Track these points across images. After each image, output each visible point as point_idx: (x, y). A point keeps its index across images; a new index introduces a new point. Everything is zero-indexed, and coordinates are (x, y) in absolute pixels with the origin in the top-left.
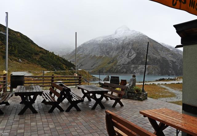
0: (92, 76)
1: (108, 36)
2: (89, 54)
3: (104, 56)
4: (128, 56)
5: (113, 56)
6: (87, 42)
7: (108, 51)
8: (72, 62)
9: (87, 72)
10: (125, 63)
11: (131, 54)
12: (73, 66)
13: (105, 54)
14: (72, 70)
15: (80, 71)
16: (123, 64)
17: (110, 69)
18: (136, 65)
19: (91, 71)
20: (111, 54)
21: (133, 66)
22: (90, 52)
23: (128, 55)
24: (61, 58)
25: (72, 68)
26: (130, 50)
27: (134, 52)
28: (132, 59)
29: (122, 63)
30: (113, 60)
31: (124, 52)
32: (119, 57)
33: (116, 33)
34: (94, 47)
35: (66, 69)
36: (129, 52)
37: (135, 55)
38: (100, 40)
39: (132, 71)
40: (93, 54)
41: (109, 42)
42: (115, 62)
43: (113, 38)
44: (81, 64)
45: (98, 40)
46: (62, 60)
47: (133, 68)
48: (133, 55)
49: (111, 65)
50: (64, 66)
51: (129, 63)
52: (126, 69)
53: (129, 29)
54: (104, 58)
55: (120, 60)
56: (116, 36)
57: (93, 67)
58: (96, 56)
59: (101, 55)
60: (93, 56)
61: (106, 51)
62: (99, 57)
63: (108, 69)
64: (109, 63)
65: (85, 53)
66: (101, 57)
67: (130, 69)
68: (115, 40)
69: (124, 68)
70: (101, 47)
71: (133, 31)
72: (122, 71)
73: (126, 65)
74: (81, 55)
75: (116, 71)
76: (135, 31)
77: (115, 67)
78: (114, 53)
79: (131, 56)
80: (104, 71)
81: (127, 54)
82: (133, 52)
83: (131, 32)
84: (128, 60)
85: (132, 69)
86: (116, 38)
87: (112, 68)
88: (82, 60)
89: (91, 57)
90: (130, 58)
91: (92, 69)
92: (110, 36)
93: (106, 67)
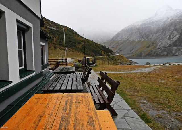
0: (129, 60)
1: (148, 19)
2: (128, 39)
3: (143, 40)
4: (170, 39)
5: (153, 40)
6: (126, 28)
7: (147, 35)
8: (110, 49)
9: (124, 56)
10: (166, 46)
11: (173, 36)
12: (111, 51)
13: (144, 38)
14: (110, 55)
15: (117, 56)
16: (164, 47)
17: (150, 52)
18: (178, 47)
19: (130, 55)
20: (150, 37)
21: (175, 48)
22: (129, 37)
23: (170, 36)
24: (100, 45)
25: (110, 54)
26: (172, 31)
27: (177, 33)
28: (174, 41)
29: (162, 46)
30: (153, 44)
31: (165, 34)
32: (159, 40)
33: (156, 15)
34: (133, 31)
35: (105, 55)
36: (171, 34)
37: (178, 36)
38: (139, 25)
39: (174, 54)
40: (131, 39)
41: (149, 25)
42: (154, 45)
43: (153, 21)
44: (120, 50)
45: (136, 24)
46: (101, 47)
47: (175, 50)
48: (175, 36)
49: (150, 48)
50: (103, 52)
51: (170, 46)
52: (166, 51)
53: (171, 9)
54: (143, 42)
55: (161, 43)
56: (157, 18)
57: (132, 52)
58: (135, 41)
59: (139, 39)
60: (132, 40)
61: (145, 34)
62: (138, 41)
63: (147, 53)
64: (148, 47)
65: (123, 39)
66: (139, 41)
67: (172, 52)
68: (155, 22)
69: (165, 50)
70: (139, 31)
71: (177, 10)
72: (162, 54)
73: (167, 47)
74: (120, 41)
75: (155, 54)
76: (178, 9)
77: (154, 51)
78: (154, 36)
79: (173, 38)
80: (142, 55)
81: (168, 36)
82: (175, 33)
83: (173, 11)
84: (170, 42)
85: (174, 52)
86: (156, 20)
87: (152, 51)
88: (121, 45)
89: (129, 42)
90: (172, 40)
91: (131, 54)
92: (149, 19)
93: (145, 50)
